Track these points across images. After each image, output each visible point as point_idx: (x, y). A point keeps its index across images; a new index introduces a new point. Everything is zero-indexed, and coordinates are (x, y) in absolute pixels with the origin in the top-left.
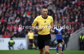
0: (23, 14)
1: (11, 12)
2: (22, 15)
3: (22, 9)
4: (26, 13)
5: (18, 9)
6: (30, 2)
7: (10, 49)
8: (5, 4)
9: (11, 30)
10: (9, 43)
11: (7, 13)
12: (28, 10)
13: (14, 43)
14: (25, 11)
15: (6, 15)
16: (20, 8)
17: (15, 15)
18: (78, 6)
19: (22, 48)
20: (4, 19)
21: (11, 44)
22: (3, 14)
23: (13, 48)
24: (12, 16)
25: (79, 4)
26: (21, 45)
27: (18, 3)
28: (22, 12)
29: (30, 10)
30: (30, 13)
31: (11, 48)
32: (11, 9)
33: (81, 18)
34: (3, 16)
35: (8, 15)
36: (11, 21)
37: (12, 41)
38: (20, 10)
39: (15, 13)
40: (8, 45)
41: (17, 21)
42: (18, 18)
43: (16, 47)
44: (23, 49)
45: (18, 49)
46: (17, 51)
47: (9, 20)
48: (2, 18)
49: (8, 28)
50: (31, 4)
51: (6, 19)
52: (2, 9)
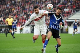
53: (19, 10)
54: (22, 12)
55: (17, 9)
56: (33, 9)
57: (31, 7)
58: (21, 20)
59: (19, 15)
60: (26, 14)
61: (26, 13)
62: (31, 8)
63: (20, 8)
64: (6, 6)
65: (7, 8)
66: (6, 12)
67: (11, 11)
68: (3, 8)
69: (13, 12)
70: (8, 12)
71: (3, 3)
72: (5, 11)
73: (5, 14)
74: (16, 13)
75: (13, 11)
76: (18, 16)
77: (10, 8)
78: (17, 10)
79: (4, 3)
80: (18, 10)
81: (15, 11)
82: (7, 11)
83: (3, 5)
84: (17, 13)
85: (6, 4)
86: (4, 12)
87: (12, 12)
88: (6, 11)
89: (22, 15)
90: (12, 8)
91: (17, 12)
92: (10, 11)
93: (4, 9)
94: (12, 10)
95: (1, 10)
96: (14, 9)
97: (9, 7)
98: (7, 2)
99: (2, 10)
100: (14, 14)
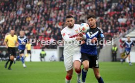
0: (55, 25)
1: (42, 23)
2: (53, 26)
3: (54, 20)
4: (57, 24)
5: (50, 19)
6: (62, 12)
7: (41, 60)
8: (36, 14)
10: (41, 55)
11: (38, 24)
12: (59, 21)
13: (45, 55)
14: (56, 22)
15: (37, 26)
16: (52, 18)
17: (47, 26)
18: (110, 16)
19: (53, 60)
20: (36, 30)
21: (42, 56)
22: (34, 24)
23: (45, 60)
24: (44, 27)
25: (112, 15)
26: (53, 56)
27: (50, 13)
28: (54, 23)
29: (61, 21)
30: (62, 24)
32: (42, 19)
33: (113, 29)
34: (34, 27)
35: (40, 26)
36: (43, 31)
38: (51, 20)
39: (47, 23)
40: (39, 56)
41: (49, 32)
42: (49, 28)
44: (55, 61)
45: (49, 61)
46: (48, 63)
47: (40, 31)
48: (34, 29)
50: (62, 14)
51: (37, 29)
52: (34, 19)
53: (39, 21)
54: (45, 24)
55: (36, 19)
56: (63, 18)
57: (59, 15)
59: (39, 28)
60: (50, 26)
61: (52, 25)
62: (61, 16)
63: (40, 16)
64: (16, 13)
65: (18, 17)
66: (16, 24)
67: (26, 22)
68: (11, 17)
69: (29, 24)
70: (20, 24)
71: (11, 8)
72: (14, 22)
73: (14, 27)
74: (33, 25)
75: (29, 21)
76: (36, 31)
77: (23, 16)
78: (36, 21)
79: (13, 8)
80: (38, 19)
81: (32, 23)
82: (18, 21)
83: (11, 11)
84: (36, 26)
85: (17, 9)
86: (12, 24)
87: (26, 24)
88: (16, 22)
89: (44, 29)
90: (27, 17)
91: (36, 23)
92: (24, 22)
93: (13, 18)
94: (27, 19)
95: (8, 19)
96: (30, 19)
97: (21, 15)
98: (18, 7)
99: (10, 20)
100: (30, 28)
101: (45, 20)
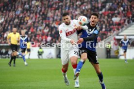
0: (52, 24)
1: (40, 22)
2: (51, 25)
3: (51, 19)
4: (54, 23)
5: (47, 19)
6: (59, 12)
8: (34, 14)
9: (40, 40)
10: (39, 52)
11: (36, 23)
12: (56, 20)
13: (43, 52)
14: (53, 21)
15: (35, 25)
16: (49, 18)
17: (44, 25)
18: (105, 15)
20: (34, 29)
21: (40, 53)
22: (32, 24)
23: (42, 57)
24: (41, 26)
25: (106, 14)
27: (47, 13)
28: (51, 22)
29: (58, 20)
31: (40, 56)
32: (40, 19)
33: (108, 27)
34: (32, 26)
35: (38, 25)
36: (40, 30)
37: (41, 50)
38: (49, 20)
39: (44, 22)
40: (37, 54)
41: (46, 31)
42: (47, 27)
43: (44, 56)
47: (38, 30)
48: (32, 28)
49: (37, 38)
50: (59, 14)
51: (35, 28)
52: (32, 19)
53: (37, 20)
54: (42, 23)
55: (34, 18)
56: (59, 18)
57: (56, 14)
58: (39, 36)
59: (37, 27)
61: (49, 24)
63: (38, 16)
64: (15, 13)
65: (16, 17)
66: (15, 24)
67: (24, 22)
68: (10, 16)
69: (27, 23)
70: (18, 24)
71: (10, 8)
72: (13, 22)
75: (27, 21)
78: (34, 20)
79: (12, 8)
81: (30, 22)
82: (16, 20)
83: (10, 11)
85: (16, 10)
86: (11, 23)
88: (15, 22)
90: (25, 17)
91: (34, 23)
92: (22, 21)
93: (12, 18)
94: (25, 19)
95: (7, 19)
96: (28, 18)
97: (20, 15)
98: (16, 7)
99: (9, 19)
100: (28, 27)
101: (43, 20)
